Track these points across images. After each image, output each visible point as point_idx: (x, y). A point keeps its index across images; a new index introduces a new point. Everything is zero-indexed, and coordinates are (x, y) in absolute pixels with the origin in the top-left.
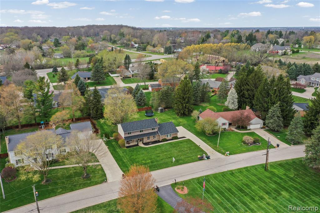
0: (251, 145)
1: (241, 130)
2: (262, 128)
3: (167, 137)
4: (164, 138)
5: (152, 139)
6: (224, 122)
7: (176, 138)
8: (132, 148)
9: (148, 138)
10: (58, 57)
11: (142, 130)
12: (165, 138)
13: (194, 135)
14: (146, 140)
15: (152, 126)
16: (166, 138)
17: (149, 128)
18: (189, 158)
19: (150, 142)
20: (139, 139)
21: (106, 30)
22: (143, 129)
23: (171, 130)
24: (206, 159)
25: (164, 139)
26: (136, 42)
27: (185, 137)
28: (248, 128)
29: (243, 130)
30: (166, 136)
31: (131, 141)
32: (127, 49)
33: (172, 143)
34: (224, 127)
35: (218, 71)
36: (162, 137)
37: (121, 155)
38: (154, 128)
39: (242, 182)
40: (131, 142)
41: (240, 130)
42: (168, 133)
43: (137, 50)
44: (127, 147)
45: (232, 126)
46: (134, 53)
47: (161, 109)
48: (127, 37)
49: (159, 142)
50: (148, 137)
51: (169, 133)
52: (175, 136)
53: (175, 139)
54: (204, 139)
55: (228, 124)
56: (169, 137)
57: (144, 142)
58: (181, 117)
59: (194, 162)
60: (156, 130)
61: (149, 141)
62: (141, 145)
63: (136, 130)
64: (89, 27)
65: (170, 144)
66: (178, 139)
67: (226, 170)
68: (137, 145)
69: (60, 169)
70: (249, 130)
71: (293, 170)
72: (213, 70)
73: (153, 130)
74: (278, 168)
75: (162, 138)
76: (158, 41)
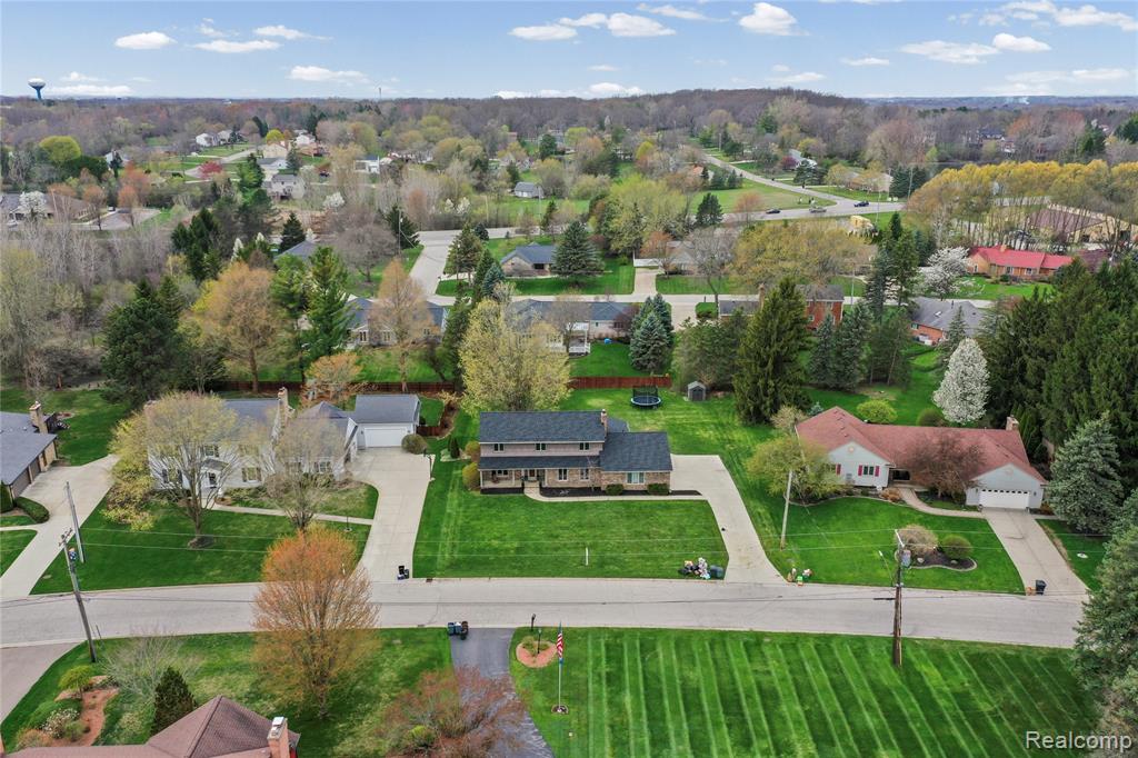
0: (926, 562)
1: (939, 503)
2: (1034, 511)
3: (630, 481)
4: (615, 482)
5: (575, 479)
6: (869, 464)
7: (662, 489)
8: (497, 496)
9: (562, 473)
10: (525, 195)
11: (543, 445)
12: (620, 482)
13: (737, 492)
14: (552, 478)
15: (583, 434)
16: (625, 483)
17: (566, 440)
18: (648, 563)
19: (567, 488)
20: (532, 473)
21: (723, 108)
22: (545, 439)
23: (646, 459)
24: (707, 576)
25: (613, 486)
26: (809, 152)
27: (699, 494)
28: (968, 503)
29: (949, 504)
30: (623, 478)
31: (506, 473)
32: (767, 174)
33: (636, 504)
34: (866, 481)
35: (1051, 274)
36: (607, 478)
37: (448, 511)
38: (587, 445)
39: (764, 679)
40: (506, 479)
41: (930, 505)
42: (630, 468)
43: (796, 182)
44: (485, 491)
45: (912, 483)
46: (782, 190)
47: (694, 390)
48: (783, 132)
49: (597, 491)
50: (560, 471)
51: (639, 469)
52: (660, 482)
53: (655, 494)
54: (761, 511)
55: (884, 474)
56: (636, 483)
57: (546, 485)
58: (745, 426)
59: (658, 577)
60: (595, 451)
61: (563, 483)
62: (533, 492)
63: (521, 440)
64: (683, 97)
65: (623, 505)
66: (669, 494)
67: (747, 630)
68: (521, 490)
69: (259, 515)
70: (974, 508)
71: (1016, 689)
72: (1029, 270)
73: (582, 448)
74: (956, 665)
75: (609, 483)
76: (883, 148)
